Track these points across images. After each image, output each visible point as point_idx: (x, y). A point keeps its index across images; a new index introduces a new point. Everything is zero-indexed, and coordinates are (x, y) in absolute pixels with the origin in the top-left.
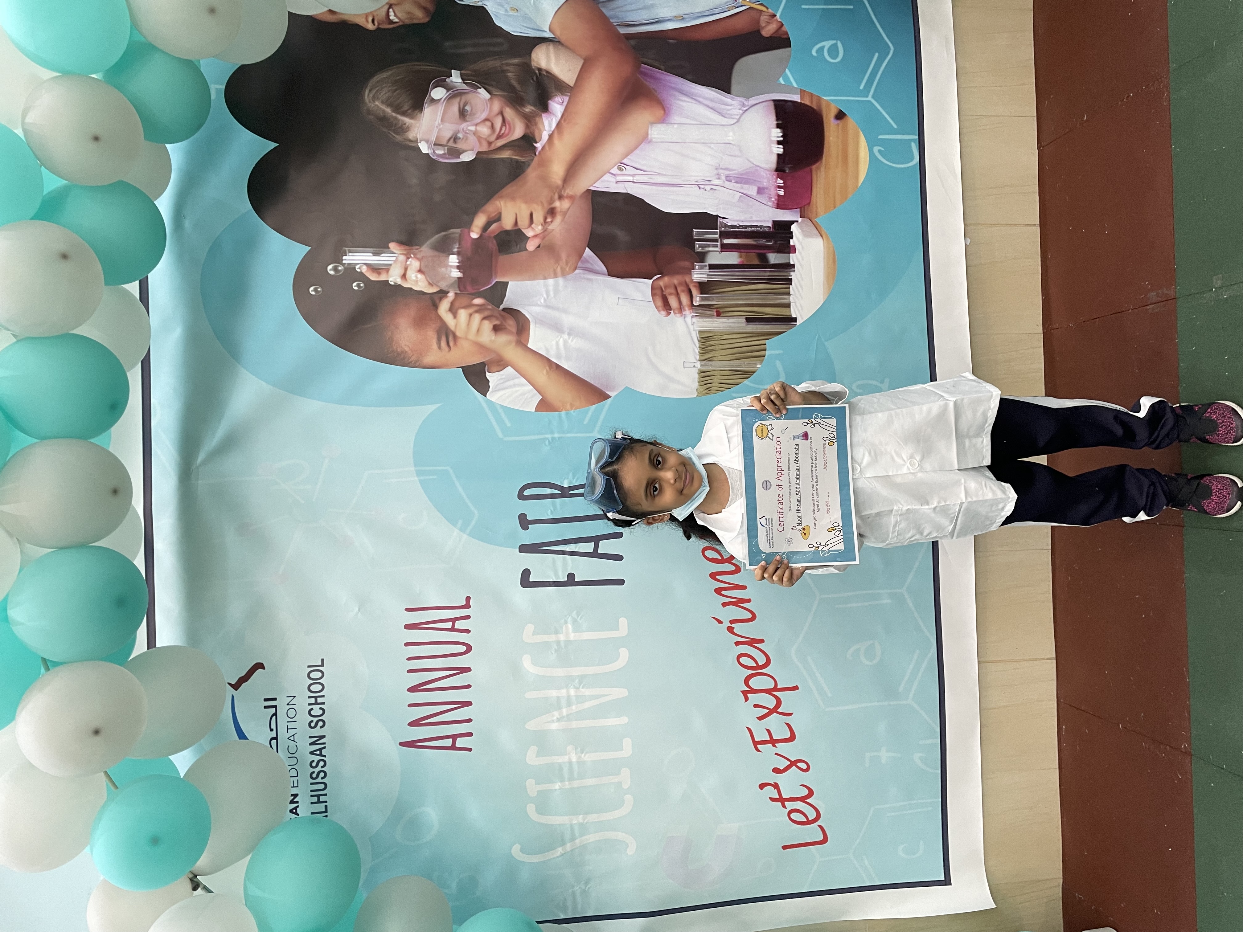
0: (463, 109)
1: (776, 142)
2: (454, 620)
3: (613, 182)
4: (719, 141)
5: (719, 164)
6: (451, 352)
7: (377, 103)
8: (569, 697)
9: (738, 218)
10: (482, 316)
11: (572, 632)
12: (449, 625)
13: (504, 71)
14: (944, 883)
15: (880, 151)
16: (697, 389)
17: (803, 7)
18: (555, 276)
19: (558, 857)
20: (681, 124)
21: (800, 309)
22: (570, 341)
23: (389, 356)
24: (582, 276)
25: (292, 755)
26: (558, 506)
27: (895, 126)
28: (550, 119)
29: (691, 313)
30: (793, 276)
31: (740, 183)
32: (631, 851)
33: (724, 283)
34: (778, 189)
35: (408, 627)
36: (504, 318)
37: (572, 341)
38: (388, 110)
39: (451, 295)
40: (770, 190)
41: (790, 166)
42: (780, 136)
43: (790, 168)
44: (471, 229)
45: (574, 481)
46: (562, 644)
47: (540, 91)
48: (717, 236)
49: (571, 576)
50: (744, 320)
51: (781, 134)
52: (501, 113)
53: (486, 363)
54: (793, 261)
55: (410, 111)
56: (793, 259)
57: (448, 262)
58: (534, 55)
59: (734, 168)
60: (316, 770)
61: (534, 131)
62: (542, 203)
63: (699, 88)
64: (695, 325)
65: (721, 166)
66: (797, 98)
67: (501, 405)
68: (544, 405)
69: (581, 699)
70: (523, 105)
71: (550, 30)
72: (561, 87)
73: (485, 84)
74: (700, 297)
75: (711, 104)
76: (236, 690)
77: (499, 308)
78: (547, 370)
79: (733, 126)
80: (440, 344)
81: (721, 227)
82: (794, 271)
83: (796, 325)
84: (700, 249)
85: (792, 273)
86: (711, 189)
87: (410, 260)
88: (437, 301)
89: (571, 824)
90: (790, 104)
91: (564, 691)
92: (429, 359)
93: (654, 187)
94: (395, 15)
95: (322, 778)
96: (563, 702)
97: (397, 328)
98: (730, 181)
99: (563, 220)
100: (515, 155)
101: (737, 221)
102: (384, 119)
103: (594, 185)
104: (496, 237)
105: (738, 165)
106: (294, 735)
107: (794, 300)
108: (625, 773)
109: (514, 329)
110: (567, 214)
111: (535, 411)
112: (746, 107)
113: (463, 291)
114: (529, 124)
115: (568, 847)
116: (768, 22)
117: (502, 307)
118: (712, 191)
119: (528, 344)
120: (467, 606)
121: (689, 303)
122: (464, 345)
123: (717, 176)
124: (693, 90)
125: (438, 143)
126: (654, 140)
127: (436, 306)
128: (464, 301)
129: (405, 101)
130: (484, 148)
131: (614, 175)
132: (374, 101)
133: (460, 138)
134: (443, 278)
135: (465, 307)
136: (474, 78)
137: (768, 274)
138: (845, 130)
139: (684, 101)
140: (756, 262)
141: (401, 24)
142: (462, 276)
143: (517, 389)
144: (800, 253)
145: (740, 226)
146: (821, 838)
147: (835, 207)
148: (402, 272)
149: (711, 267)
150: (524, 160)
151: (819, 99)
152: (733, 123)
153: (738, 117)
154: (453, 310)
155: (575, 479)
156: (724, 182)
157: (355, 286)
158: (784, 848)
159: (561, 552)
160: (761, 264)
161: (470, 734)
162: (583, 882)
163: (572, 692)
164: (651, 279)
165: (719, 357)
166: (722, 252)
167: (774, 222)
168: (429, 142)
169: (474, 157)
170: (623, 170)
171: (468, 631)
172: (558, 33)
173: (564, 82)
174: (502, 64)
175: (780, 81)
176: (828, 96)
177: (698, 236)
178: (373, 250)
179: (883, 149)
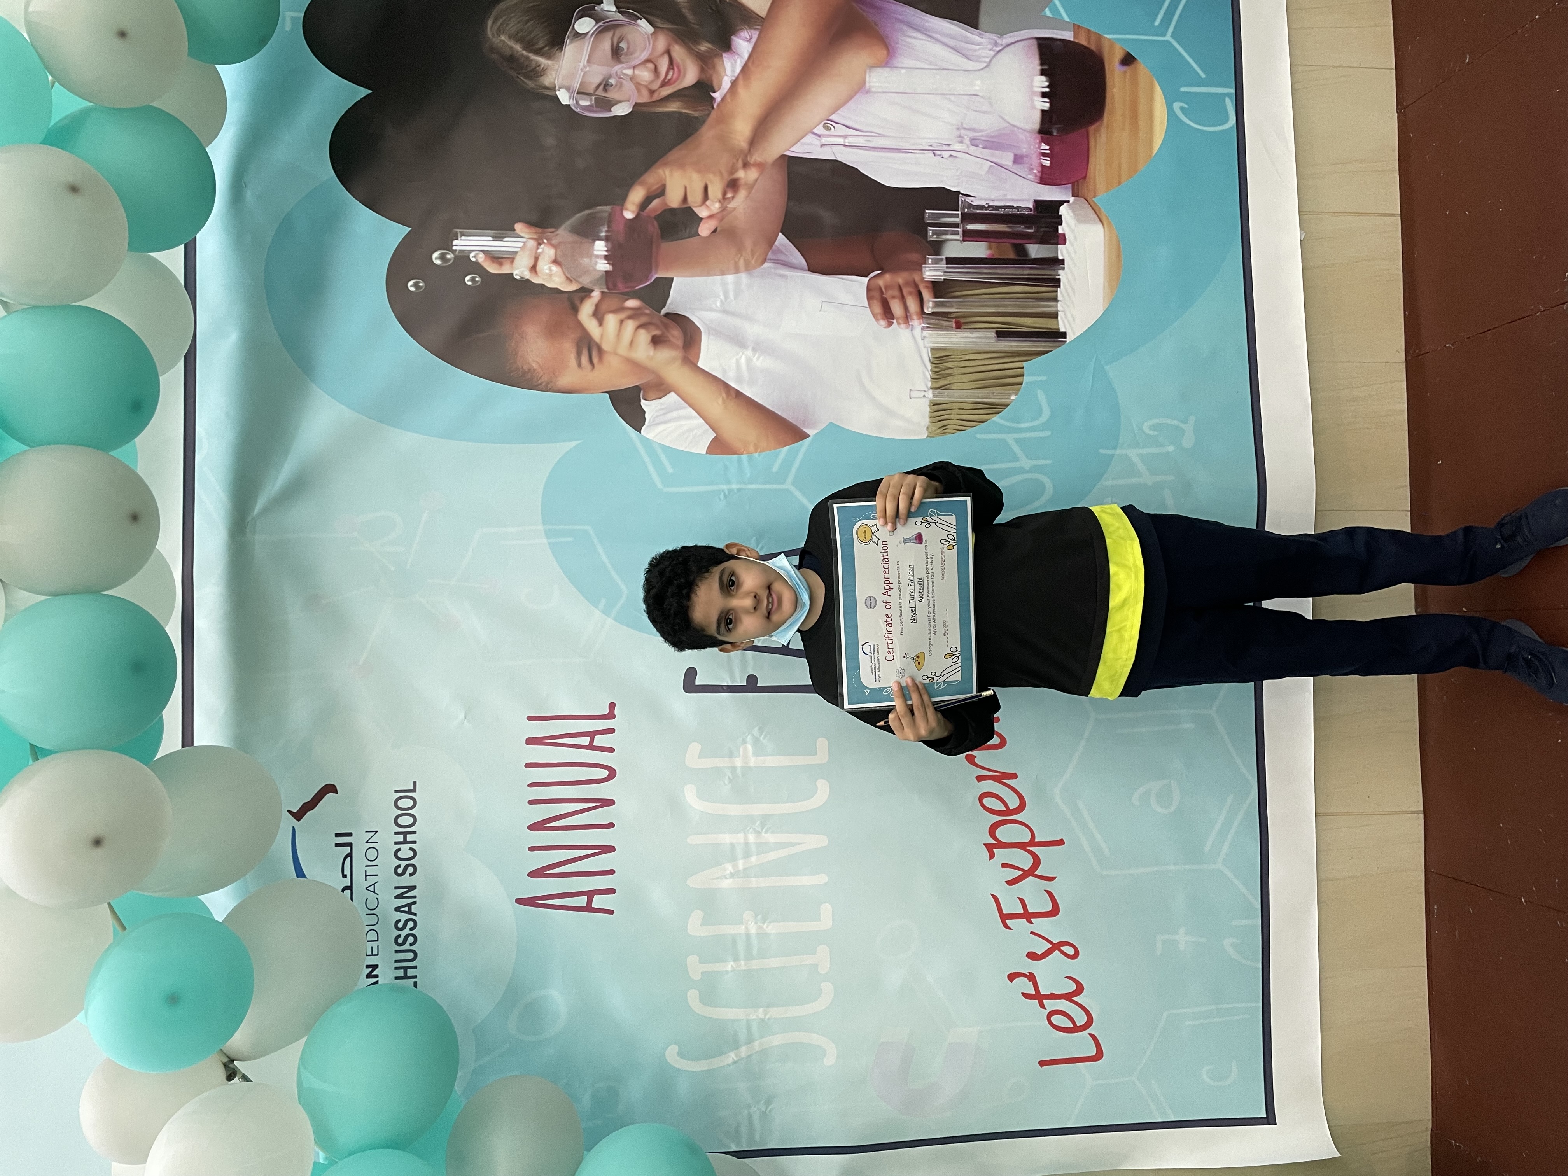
0: (618, 46)
1: (1040, 94)
2: (592, 734)
3: (817, 145)
7: (503, 38)
8: (747, 844)
9: (987, 196)
10: (637, 323)
11: (752, 757)
12: (586, 741)
14: (1265, 1121)
15: (1182, 108)
16: (927, 428)
18: (737, 271)
19: (729, 1065)
21: (1071, 320)
22: (755, 359)
23: (512, 374)
25: (372, 911)
27: (1204, 76)
28: (733, 61)
29: (921, 324)
30: (1063, 275)
31: (991, 148)
32: (830, 1060)
33: (967, 284)
34: (1042, 158)
35: (530, 741)
36: (666, 326)
37: (758, 359)
38: (518, 47)
39: (596, 295)
40: (1031, 158)
41: (1057, 126)
42: (1045, 86)
43: (1059, 130)
44: (625, 206)
46: (739, 770)
48: (957, 220)
49: (752, 679)
50: (994, 335)
51: (1047, 84)
52: (668, 52)
53: (641, 386)
54: (1062, 255)
55: (546, 49)
56: (1062, 252)
57: (593, 250)
59: (982, 128)
60: (403, 933)
63: (935, 21)
64: (926, 340)
65: (965, 126)
66: (1068, 36)
68: (718, 446)
69: (763, 847)
70: (696, 42)
72: (749, 18)
73: (646, 13)
74: (933, 301)
75: (951, 42)
76: (299, 821)
77: (660, 312)
78: (723, 398)
79: (982, 72)
80: (580, 359)
81: (964, 207)
82: (1063, 268)
83: (1066, 342)
84: (935, 236)
85: (1060, 272)
86: (951, 156)
87: (542, 246)
88: (577, 302)
89: (748, 1021)
90: (1058, 43)
91: (741, 836)
92: (564, 381)
95: (411, 945)
96: (739, 852)
97: (522, 337)
98: (977, 146)
99: (747, 197)
100: (685, 109)
101: (986, 200)
102: (512, 59)
103: (791, 149)
104: (658, 217)
105: (988, 124)
106: (374, 884)
107: (1063, 307)
108: (823, 951)
109: (680, 343)
111: (707, 453)
112: (999, 46)
115: (744, 1051)
117: (663, 312)
118: (951, 159)
119: (698, 362)
120: (611, 716)
121: (918, 310)
123: (959, 139)
124: (927, 24)
126: (874, 90)
127: (575, 310)
128: (613, 302)
129: (541, 35)
130: (645, 98)
131: (819, 136)
132: (499, 35)
133: (612, 85)
134: (586, 272)
135: (614, 311)
136: (632, 6)
137: (1027, 272)
138: (1135, 79)
139: (915, 38)
140: (1012, 255)
142: (611, 270)
143: (683, 422)
144: (1072, 245)
145: (989, 207)
146: (1093, 1052)
147: (1120, 183)
148: (531, 263)
149: (950, 261)
151: (1099, 37)
152: (981, 68)
153: (988, 60)
154: (598, 315)
156: (968, 147)
157: (468, 281)
158: (1042, 1063)
160: (1016, 258)
161: (612, 891)
162: (762, 1102)
163: (752, 838)
164: (866, 276)
165: (959, 384)
166: (964, 240)
167: (1035, 201)
168: (571, 91)
169: (631, 110)
170: (831, 129)
171: (611, 750)
175: (1045, 13)
176: (1110, 33)
177: (932, 220)
178: (494, 233)
179: (1186, 106)
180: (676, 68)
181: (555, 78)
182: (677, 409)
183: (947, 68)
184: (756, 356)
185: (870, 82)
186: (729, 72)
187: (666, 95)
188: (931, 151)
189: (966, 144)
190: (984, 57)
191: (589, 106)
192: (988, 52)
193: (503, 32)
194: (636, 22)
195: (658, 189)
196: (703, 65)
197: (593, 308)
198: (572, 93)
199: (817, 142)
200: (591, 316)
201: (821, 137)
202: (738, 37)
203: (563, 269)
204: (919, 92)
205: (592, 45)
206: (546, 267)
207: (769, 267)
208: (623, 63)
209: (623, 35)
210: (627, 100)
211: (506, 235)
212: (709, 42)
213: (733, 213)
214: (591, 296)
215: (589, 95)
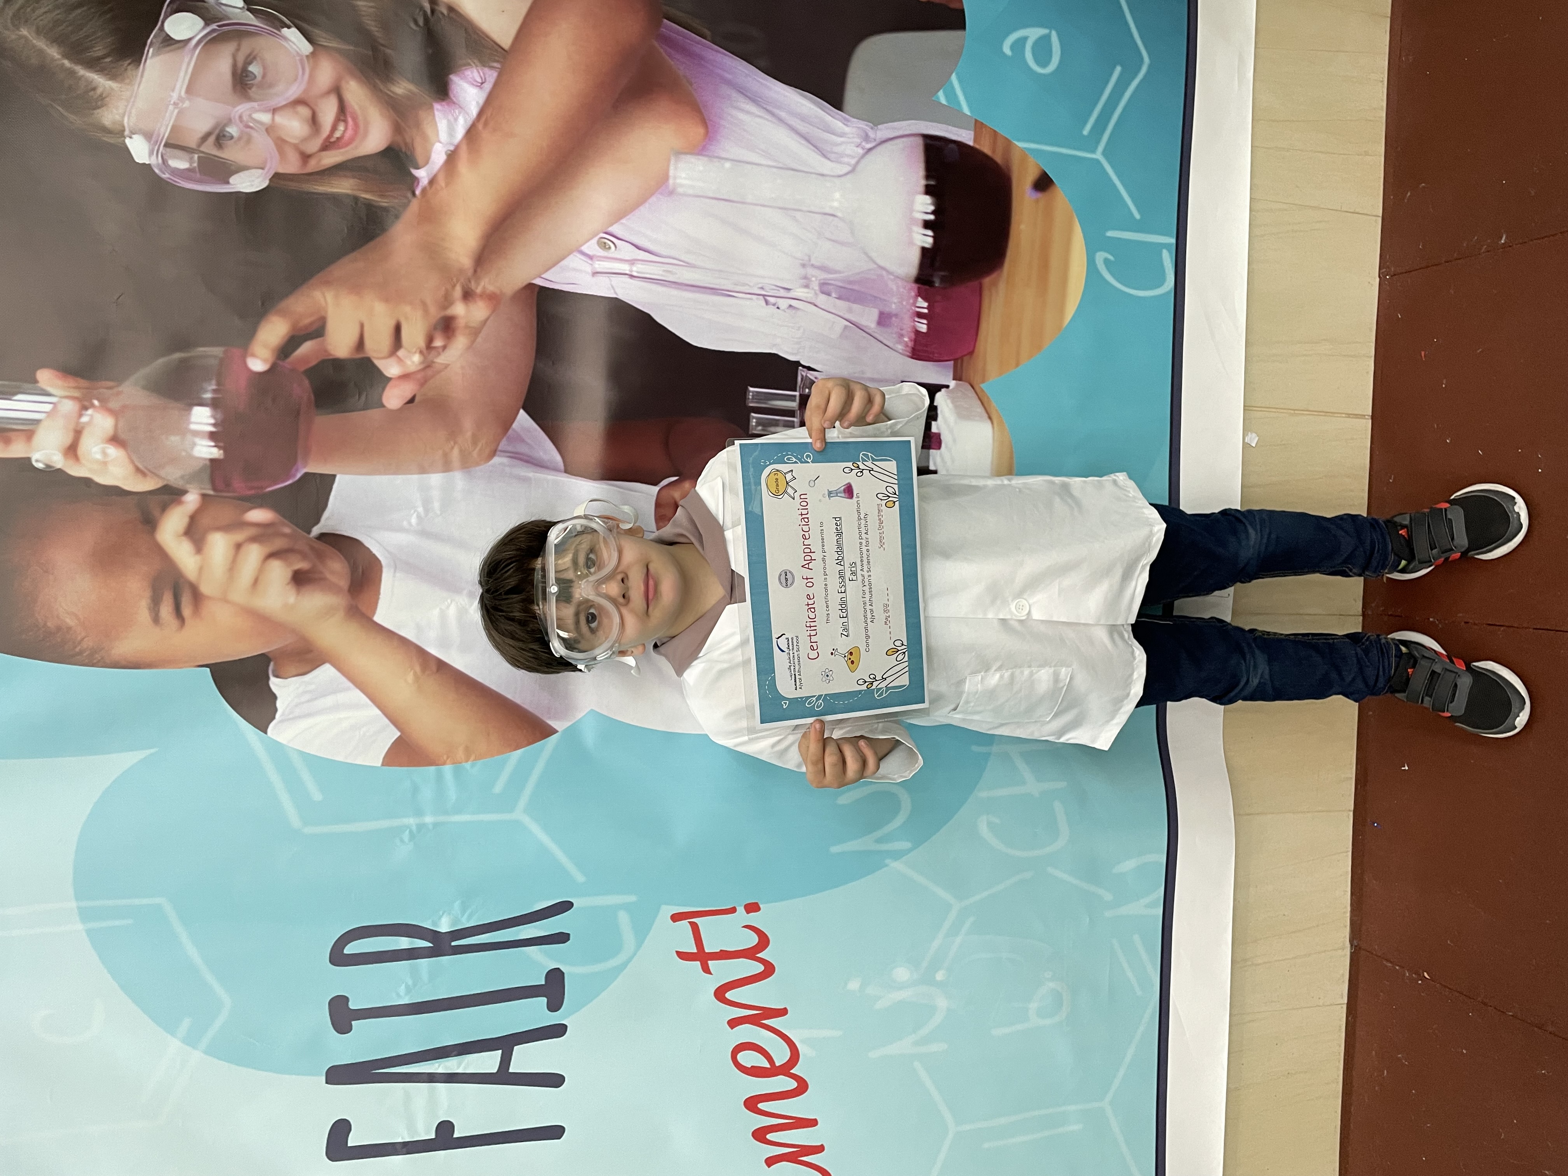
0: (245, 70)
4: (813, 209)
5: (809, 256)
10: (266, 550)
15: (1106, 261)
18: (447, 467)
20: (739, 161)
23: (24, 636)
24: (507, 469)
26: (425, 976)
27: (1138, 216)
28: (452, 120)
36: (320, 556)
39: (192, 499)
45: (464, 919)
48: (797, 404)
49: (445, 1127)
52: (337, 91)
53: (270, 655)
54: (935, 464)
56: (935, 459)
57: (190, 423)
61: (413, 140)
62: (424, 304)
65: (813, 262)
66: (967, 137)
67: (302, 753)
77: (309, 532)
78: (415, 673)
79: (843, 179)
81: (803, 386)
87: (90, 412)
88: (156, 512)
93: (674, 292)
97: (46, 572)
99: (470, 347)
100: (366, 191)
103: (543, 276)
109: (344, 583)
110: (480, 332)
113: (221, 491)
114: (403, 124)
117: (316, 531)
119: (374, 613)
123: (805, 281)
125: (172, 142)
127: (150, 523)
128: (225, 513)
130: (292, 166)
131: (591, 257)
133: (232, 137)
135: (226, 528)
138: (1049, 213)
142: (222, 457)
143: (343, 715)
144: (950, 450)
147: (1018, 364)
148: (68, 440)
150: (385, 204)
151: (1008, 144)
152: (841, 173)
153: (853, 162)
155: (466, 916)
159: (425, 1077)
164: (655, 484)
168: (154, 139)
169: (265, 185)
170: (610, 248)
175: (938, 98)
176: (1024, 141)
177: (756, 402)
179: (1112, 258)
180: (350, 120)
182: (334, 692)
183: (794, 167)
186: (443, 135)
187: (333, 165)
188: (761, 297)
189: (813, 289)
190: (848, 156)
191: (188, 170)
192: (856, 149)
194: (279, 31)
195: (311, 324)
196: (399, 121)
199: (586, 266)
201: (594, 259)
202: (461, 79)
203: (128, 453)
204: (748, 201)
205: (196, 63)
207: (500, 464)
208: (254, 101)
209: (254, 54)
210: (262, 166)
211: (22, 390)
212: (412, 81)
213: (443, 373)
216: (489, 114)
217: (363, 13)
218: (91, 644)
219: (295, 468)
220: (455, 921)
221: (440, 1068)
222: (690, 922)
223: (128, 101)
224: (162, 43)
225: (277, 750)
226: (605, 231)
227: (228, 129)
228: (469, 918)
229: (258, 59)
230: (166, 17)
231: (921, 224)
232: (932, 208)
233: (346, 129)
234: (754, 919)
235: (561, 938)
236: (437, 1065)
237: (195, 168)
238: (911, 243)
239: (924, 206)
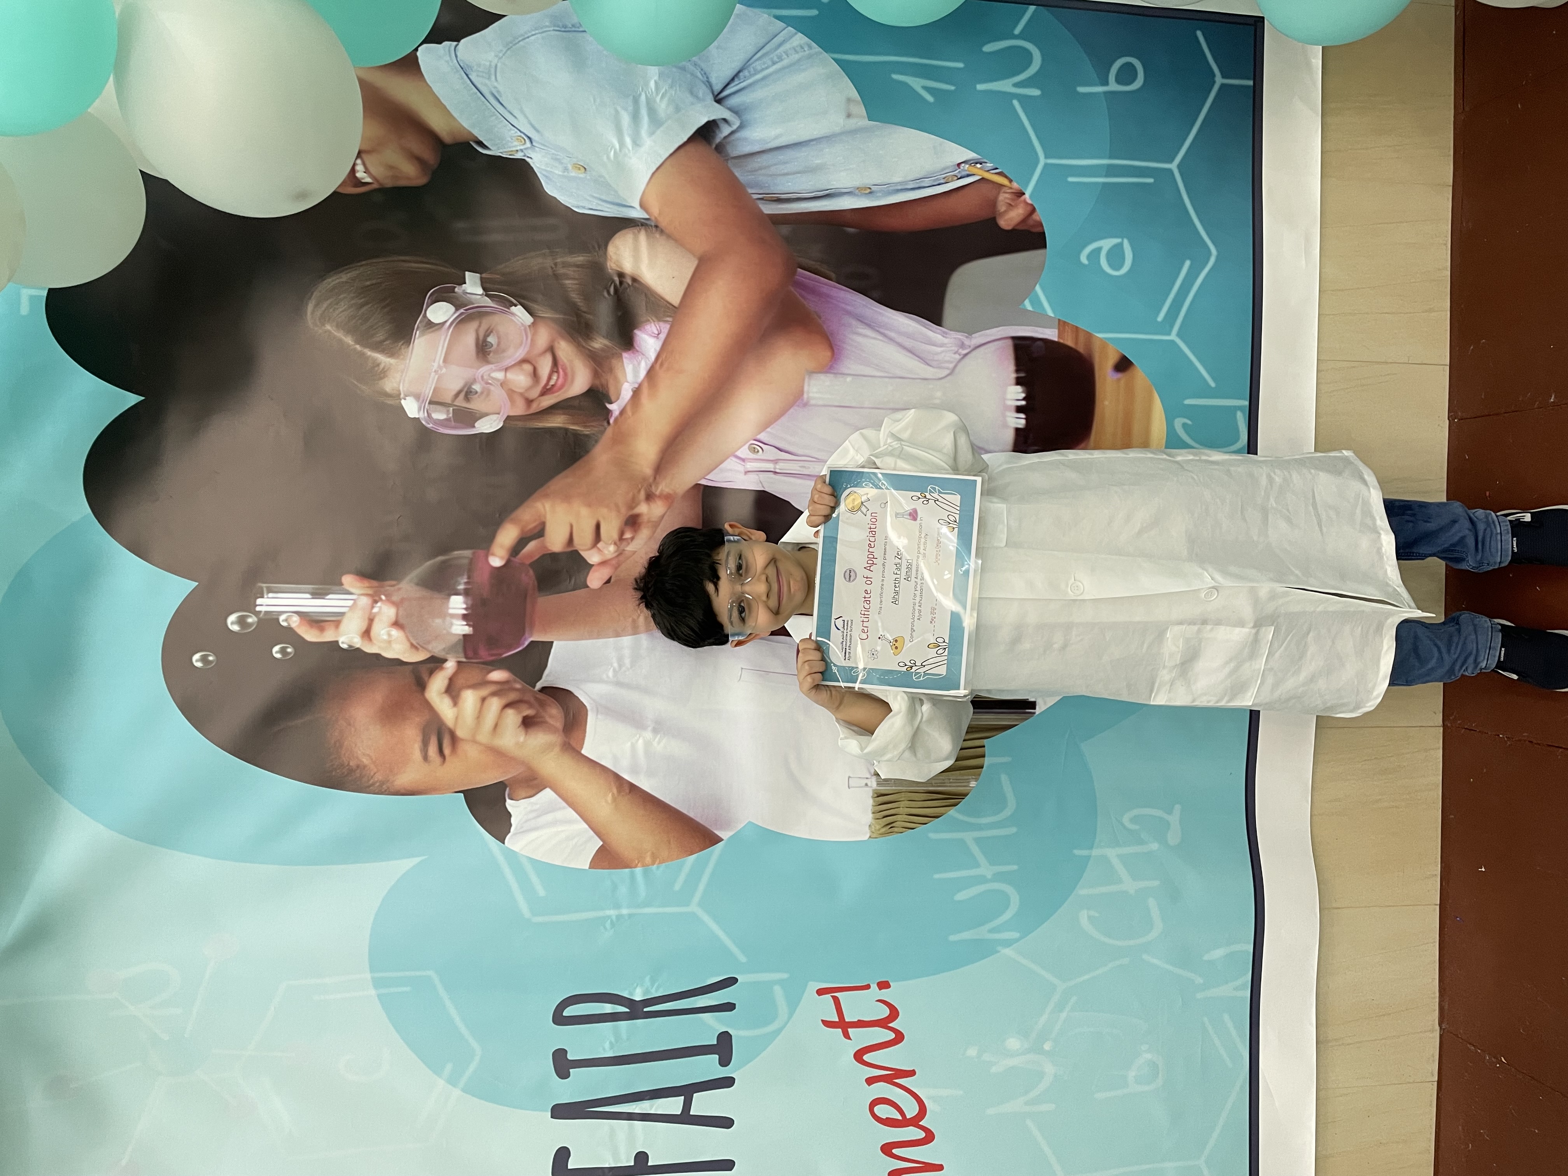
0: (485, 341)
6: (445, 764)
7: (328, 327)
10: (504, 701)
13: (556, 276)
15: (1184, 425)
16: (870, 826)
17: (1070, 179)
18: (635, 631)
22: (655, 743)
23: (334, 773)
26: (624, 1036)
27: (1213, 384)
28: (635, 362)
36: (542, 704)
37: (659, 743)
38: (349, 340)
39: (450, 665)
44: (491, 551)
45: (653, 990)
47: (620, 314)
49: (641, 1157)
52: (551, 350)
53: (506, 783)
55: (387, 342)
57: (448, 608)
58: (611, 249)
62: (617, 506)
67: (530, 859)
71: (642, 206)
73: (524, 298)
77: (534, 687)
78: (613, 795)
80: (427, 751)
83: (1035, 713)
87: (379, 604)
88: (425, 676)
94: (366, 171)
97: (350, 725)
100: (574, 424)
103: (706, 477)
109: (559, 724)
113: (471, 658)
114: (600, 370)
116: (1010, 205)
117: (539, 685)
119: (582, 748)
122: (470, 752)
126: (812, 402)
127: (421, 685)
128: (474, 675)
130: (519, 409)
131: (743, 460)
132: (323, 325)
133: (476, 392)
135: (474, 686)
136: (505, 288)
138: (1130, 390)
141: (375, 186)
143: (560, 828)
148: (364, 628)
150: (588, 432)
151: (1089, 336)
154: (452, 691)
155: (654, 988)
159: (625, 1116)
168: (421, 399)
170: (758, 451)
172: (655, 210)
173: (662, 298)
174: (556, 264)
175: (1025, 305)
176: (1104, 332)
178: (313, 588)
179: (1189, 422)
180: (561, 371)
181: (400, 382)
182: (553, 810)
184: (657, 740)
185: (808, 393)
186: (630, 376)
191: (446, 420)
193: (329, 319)
194: (509, 309)
195: (535, 527)
196: (597, 368)
197: (446, 682)
198: (423, 401)
200: (443, 693)
203: (405, 633)
205: (450, 340)
206: (383, 632)
209: (491, 328)
210: (497, 412)
212: (606, 337)
214: (446, 668)
215: (445, 406)
216: (664, 357)
217: (569, 289)
218: (380, 778)
219: (523, 638)
220: (647, 991)
221: (638, 1108)
222: (832, 996)
223: (402, 372)
224: (425, 326)
225: (512, 856)
226: (754, 438)
227: (474, 387)
228: (657, 991)
229: (494, 332)
230: (428, 307)
231: (1013, 409)
232: (1023, 395)
233: (558, 377)
234: (885, 994)
235: (729, 1007)
236: (634, 1107)
237: (450, 418)
238: (1005, 425)
239: (1016, 394)
